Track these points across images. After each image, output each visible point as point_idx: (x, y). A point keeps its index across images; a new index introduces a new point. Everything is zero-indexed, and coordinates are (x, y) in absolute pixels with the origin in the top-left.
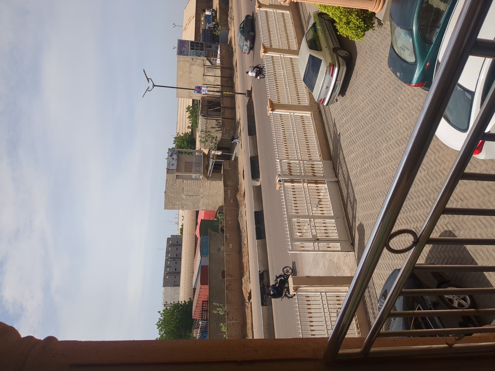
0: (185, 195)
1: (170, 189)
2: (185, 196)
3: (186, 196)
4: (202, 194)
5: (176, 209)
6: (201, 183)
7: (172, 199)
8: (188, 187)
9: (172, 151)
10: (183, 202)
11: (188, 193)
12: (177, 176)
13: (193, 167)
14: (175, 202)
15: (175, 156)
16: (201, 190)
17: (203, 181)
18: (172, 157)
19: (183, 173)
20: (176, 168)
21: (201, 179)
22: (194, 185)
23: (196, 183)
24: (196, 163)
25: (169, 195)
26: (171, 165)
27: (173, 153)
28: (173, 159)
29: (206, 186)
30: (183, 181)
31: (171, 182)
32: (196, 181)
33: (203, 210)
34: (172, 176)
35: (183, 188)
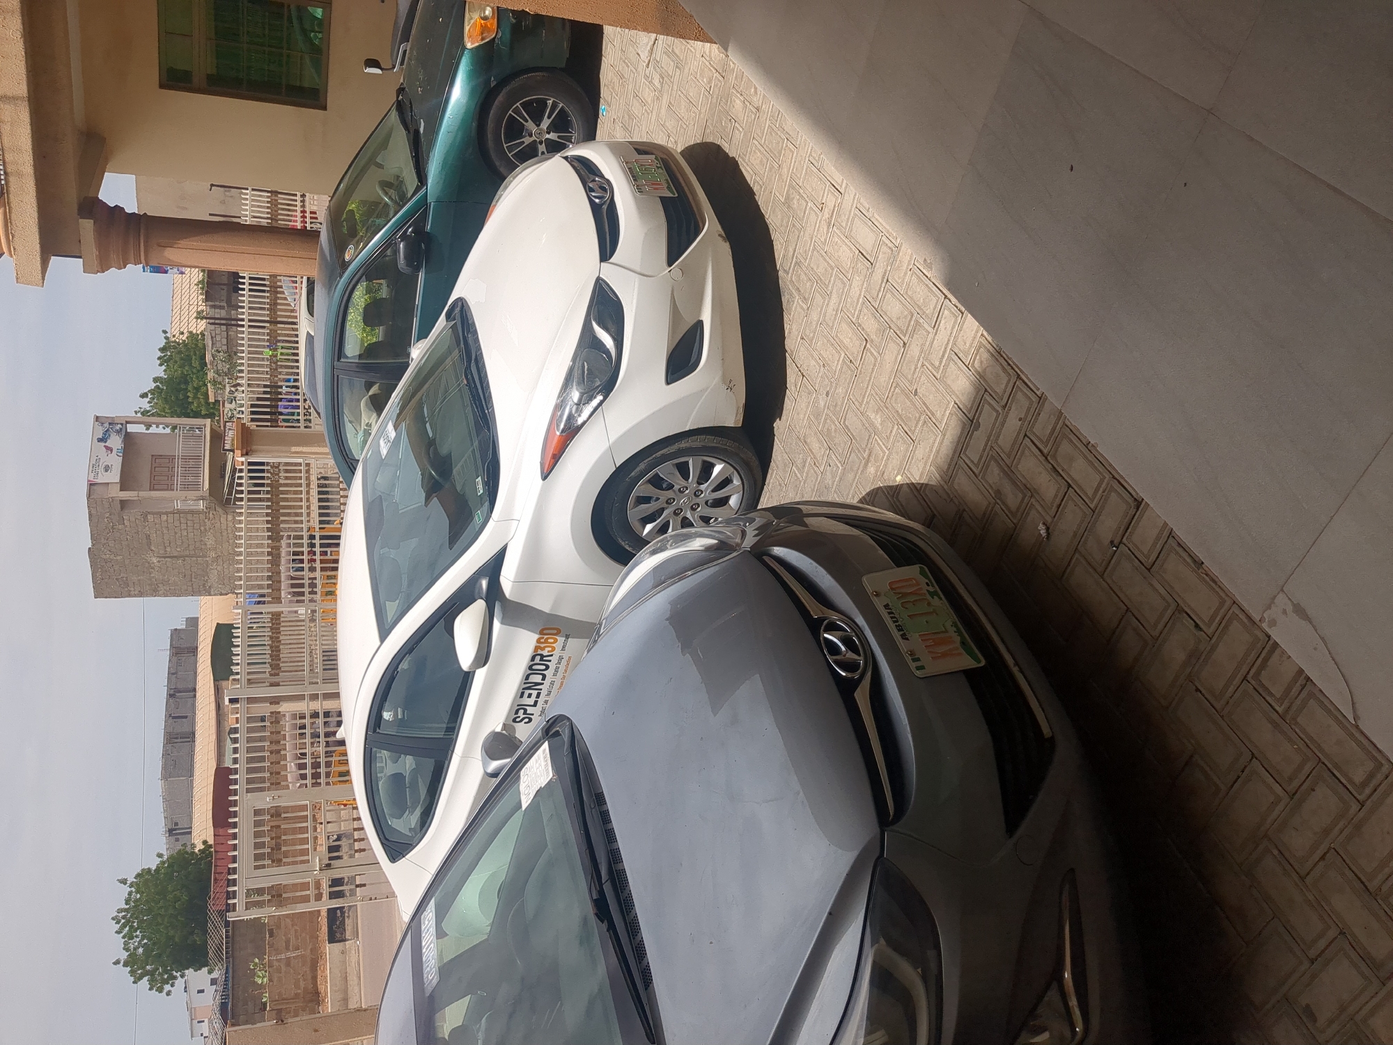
0: (158, 557)
1: (103, 541)
2: (158, 559)
3: (160, 557)
4: (215, 549)
5: (133, 597)
6: (206, 520)
7: (116, 568)
8: (165, 531)
9: (105, 425)
10: (152, 575)
11: (168, 549)
12: (124, 504)
13: (178, 472)
14: (126, 576)
15: (116, 442)
16: (210, 542)
17: (211, 515)
18: (106, 442)
19: (142, 494)
20: (117, 479)
21: (205, 510)
22: (184, 526)
23: (187, 520)
24: (185, 458)
25: (104, 557)
26: (101, 469)
27: (108, 430)
28: (109, 449)
29: (224, 527)
30: (145, 515)
31: (106, 520)
32: (189, 516)
33: (221, 594)
34: (107, 505)
35: (148, 537)
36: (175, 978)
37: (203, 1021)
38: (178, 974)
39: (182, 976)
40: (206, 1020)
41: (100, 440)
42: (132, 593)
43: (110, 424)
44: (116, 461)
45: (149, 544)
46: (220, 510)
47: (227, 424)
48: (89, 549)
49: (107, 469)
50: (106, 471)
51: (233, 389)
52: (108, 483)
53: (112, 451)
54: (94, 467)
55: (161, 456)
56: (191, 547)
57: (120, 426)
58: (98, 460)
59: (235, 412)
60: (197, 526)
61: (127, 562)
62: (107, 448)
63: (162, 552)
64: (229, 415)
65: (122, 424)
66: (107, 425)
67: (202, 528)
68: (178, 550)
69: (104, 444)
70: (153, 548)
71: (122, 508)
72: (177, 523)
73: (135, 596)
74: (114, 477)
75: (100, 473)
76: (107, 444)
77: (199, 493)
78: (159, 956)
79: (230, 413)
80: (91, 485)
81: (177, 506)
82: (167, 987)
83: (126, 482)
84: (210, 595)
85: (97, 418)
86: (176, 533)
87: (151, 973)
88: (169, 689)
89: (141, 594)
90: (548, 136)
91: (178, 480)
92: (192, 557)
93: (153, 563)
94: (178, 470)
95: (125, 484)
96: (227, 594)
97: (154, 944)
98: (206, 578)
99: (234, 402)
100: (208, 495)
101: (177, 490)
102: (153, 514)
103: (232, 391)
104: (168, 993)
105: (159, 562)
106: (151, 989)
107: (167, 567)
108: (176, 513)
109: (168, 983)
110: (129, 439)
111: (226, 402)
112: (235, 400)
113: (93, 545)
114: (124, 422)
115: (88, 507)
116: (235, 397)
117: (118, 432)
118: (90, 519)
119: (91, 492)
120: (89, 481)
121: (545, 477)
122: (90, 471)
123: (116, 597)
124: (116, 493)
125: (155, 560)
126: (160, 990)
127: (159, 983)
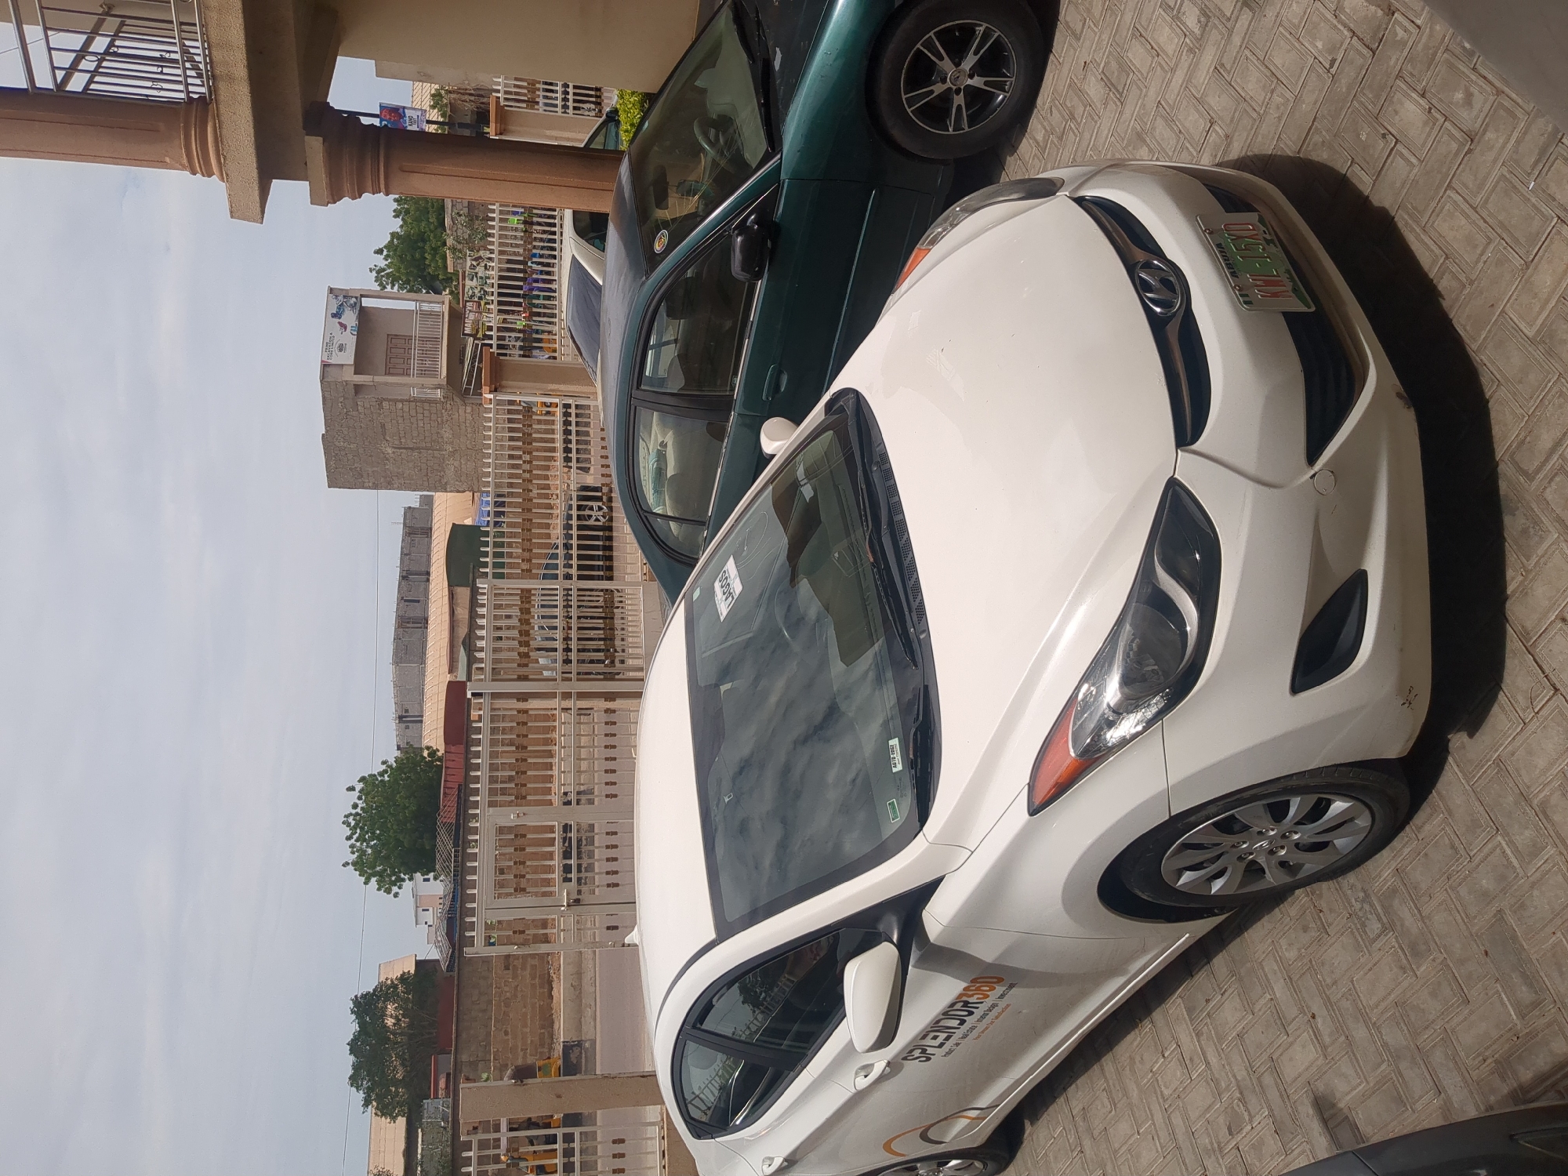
0: (392, 447)
1: (337, 427)
2: (393, 450)
3: (395, 448)
4: (452, 443)
5: (367, 489)
6: (444, 411)
7: (350, 457)
8: (401, 421)
9: (339, 298)
10: (387, 467)
11: (403, 440)
12: (358, 388)
13: (414, 355)
14: (360, 466)
15: (350, 318)
16: (447, 434)
17: (448, 405)
18: (340, 318)
19: (378, 379)
20: (351, 361)
21: (442, 399)
22: (420, 416)
23: (424, 410)
24: (423, 340)
25: (337, 443)
26: (335, 348)
27: (342, 304)
28: (343, 326)
29: (462, 419)
30: (380, 402)
31: (340, 405)
32: (426, 406)
33: (458, 491)
34: (341, 389)
35: (383, 426)
36: (403, 880)
37: (428, 910)
38: (406, 877)
39: (411, 879)
40: (431, 909)
41: (334, 316)
42: (366, 485)
43: (345, 297)
44: (350, 340)
45: (384, 434)
46: (457, 399)
47: (468, 304)
48: (323, 434)
49: (341, 348)
50: (341, 350)
51: (474, 263)
52: (342, 365)
53: (346, 328)
54: (328, 346)
55: (397, 335)
56: (428, 440)
57: (354, 299)
58: (332, 338)
59: (476, 291)
60: (434, 417)
61: (361, 451)
62: (340, 324)
63: (397, 442)
64: (470, 293)
65: (356, 298)
66: (341, 298)
67: (439, 419)
68: (414, 441)
69: (338, 320)
70: (388, 438)
71: (356, 393)
72: (413, 413)
73: (369, 488)
74: (348, 358)
75: (334, 353)
76: (340, 321)
77: (435, 381)
78: (387, 857)
79: (471, 291)
80: (325, 366)
81: (414, 394)
82: (395, 889)
83: (361, 364)
84: (446, 492)
85: (331, 290)
86: (412, 423)
87: (380, 874)
88: (402, 570)
89: (376, 487)
90: (969, 82)
91: (415, 364)
92: (428, 450)
93: (388, 454)
94: (415, 353)
95: (360, 367)
96: (464, 492)
97: (383, 845)
98: (442, 473)
99: (475, 279)
100: (445, 383)
101: (413, 375)
102: (389, 400)
103: (474, 266)
104: (396, 895)
105: (394, 452)
106: (379, 889)
107: (402, 459)
108: (412, 401)
109: (395, 885)
110: (364, 314)
111: (467, 278)
112: (477, 277)
113: (327, 431)
114: (359, 295)
115: (322, 390)
116: (476, 273)
117: (353, 306)
118: (324, 403)
119: (325, 375)
120: (322, 361)
121: (1033, 811)
122: (324, 350)
123: (349, 488)
124: (349, 376)
125: (390, 451)
126: (388, 891)
127: (388, 883)
